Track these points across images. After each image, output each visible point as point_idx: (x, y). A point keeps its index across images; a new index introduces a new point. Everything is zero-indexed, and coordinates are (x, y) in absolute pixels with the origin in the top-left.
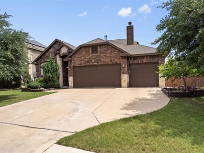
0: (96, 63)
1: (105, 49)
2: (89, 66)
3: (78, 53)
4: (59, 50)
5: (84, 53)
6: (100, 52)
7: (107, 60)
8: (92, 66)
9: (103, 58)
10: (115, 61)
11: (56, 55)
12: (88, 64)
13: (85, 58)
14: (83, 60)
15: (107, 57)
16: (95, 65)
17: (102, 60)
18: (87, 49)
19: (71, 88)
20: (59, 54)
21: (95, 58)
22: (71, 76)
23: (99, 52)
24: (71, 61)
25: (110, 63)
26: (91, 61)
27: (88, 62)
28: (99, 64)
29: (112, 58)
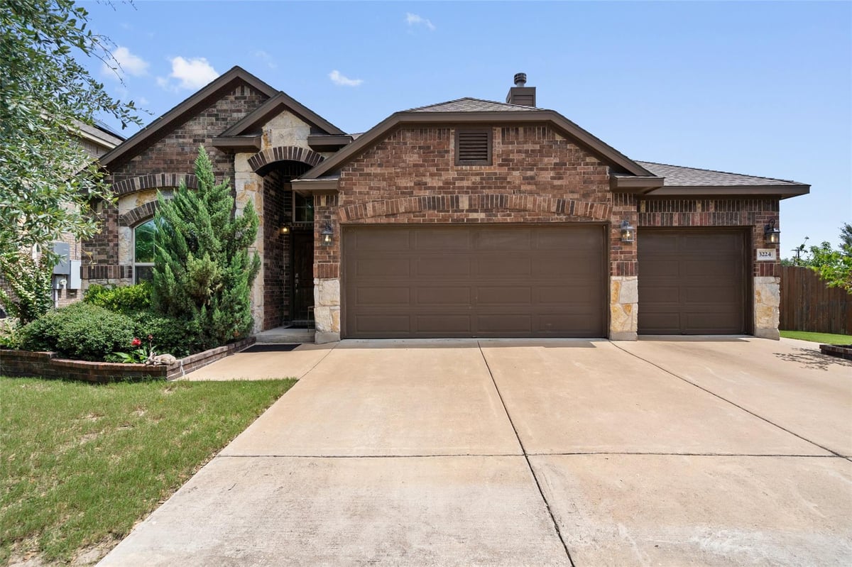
0: (480, 216)
1: (529, 147)
2: (442, 226)
3: (379, 155)
4: (256, 128)
5: (413, 158)
6: (506, 162)
7: (541, 204)
8: (458, 225)
9: (517, 190)
10: (580, 209)
11: (228, 154)
12: (435, 216)
13: (421, 185)
14: (407, 192)
15: (542, 188)
16: (473, 225)
17: (514, 199)
18: (431, 139)
19: (328, 343)
20: (254, 149)
21: (473, 188)
22: (327, 276)
23: (498, 161)
24: (332, 195)
25: (556, 218)
26: (456, 201)
27: (434, 204)
28: (499, 218)
29: (568, 197)
